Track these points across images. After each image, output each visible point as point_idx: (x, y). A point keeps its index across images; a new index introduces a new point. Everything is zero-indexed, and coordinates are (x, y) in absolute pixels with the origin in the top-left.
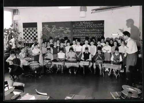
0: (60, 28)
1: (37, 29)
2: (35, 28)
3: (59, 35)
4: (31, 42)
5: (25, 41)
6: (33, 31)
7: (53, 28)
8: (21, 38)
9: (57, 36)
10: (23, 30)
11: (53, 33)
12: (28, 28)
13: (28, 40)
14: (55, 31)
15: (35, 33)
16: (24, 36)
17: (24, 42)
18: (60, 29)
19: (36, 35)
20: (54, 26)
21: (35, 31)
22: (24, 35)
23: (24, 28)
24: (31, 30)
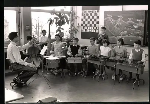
0: (128, 20)
1: (98, 12)
2: (96, 11)
3: (126, 30)
4: (90, 30)
5: (82, 28)
6: (94, 15)
7: (119, 19)
8: (79, 24)
9: (123, 32)
10: (81, 13)
11: (118, 26)
12: (87, 11)
13: (86, 28)
14: (121, 24)
15: (95, 17)
16: (83, 23)
17: (82, 30)
18: (128, 22)
19: (97, 20)
20: (120, 16)
21: (96, 14)
22: (82, 20)
23: (83, 11)
24: (91, 13)
